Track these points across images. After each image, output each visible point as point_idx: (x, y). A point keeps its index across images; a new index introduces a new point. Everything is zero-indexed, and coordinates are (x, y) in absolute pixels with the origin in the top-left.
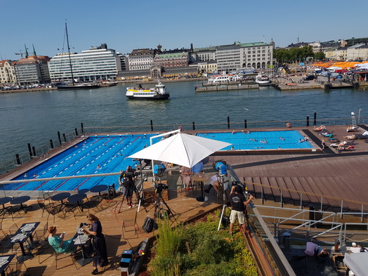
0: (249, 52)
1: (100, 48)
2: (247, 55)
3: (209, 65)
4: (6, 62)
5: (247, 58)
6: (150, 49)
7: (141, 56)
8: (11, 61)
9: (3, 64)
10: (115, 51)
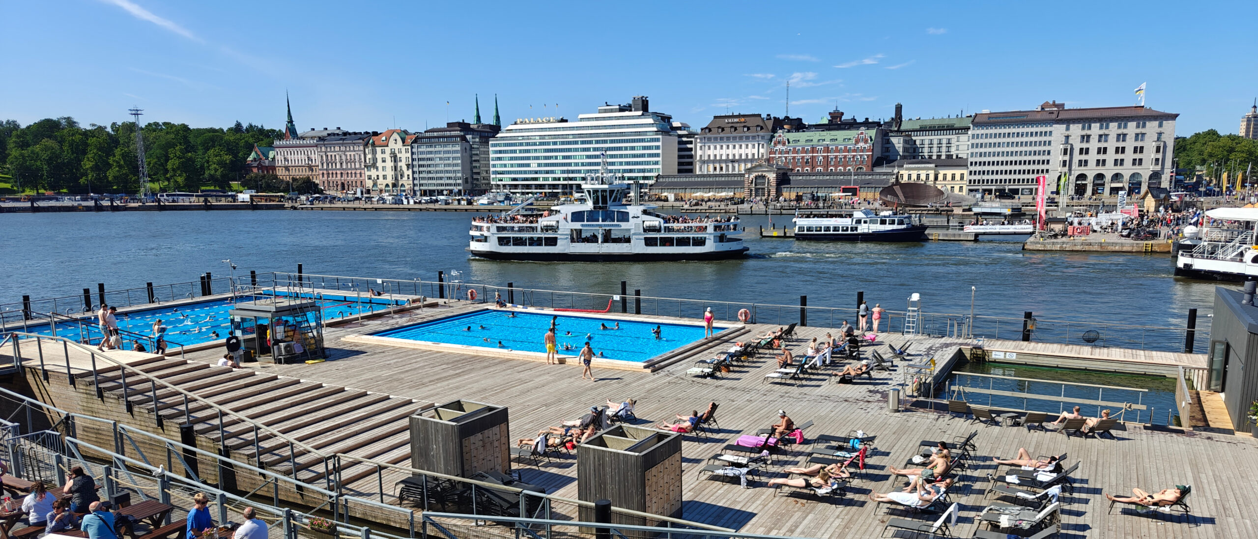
0: (1086, 138)
1: (628, 108)
2: (1077, 146)
3: (942, 172)
4: (395, 136)
5: (1077, 157)
6: (764, 116)
7: (734, 134)
8: (405, 132)
9: (388, 139)
10: (669, 118)
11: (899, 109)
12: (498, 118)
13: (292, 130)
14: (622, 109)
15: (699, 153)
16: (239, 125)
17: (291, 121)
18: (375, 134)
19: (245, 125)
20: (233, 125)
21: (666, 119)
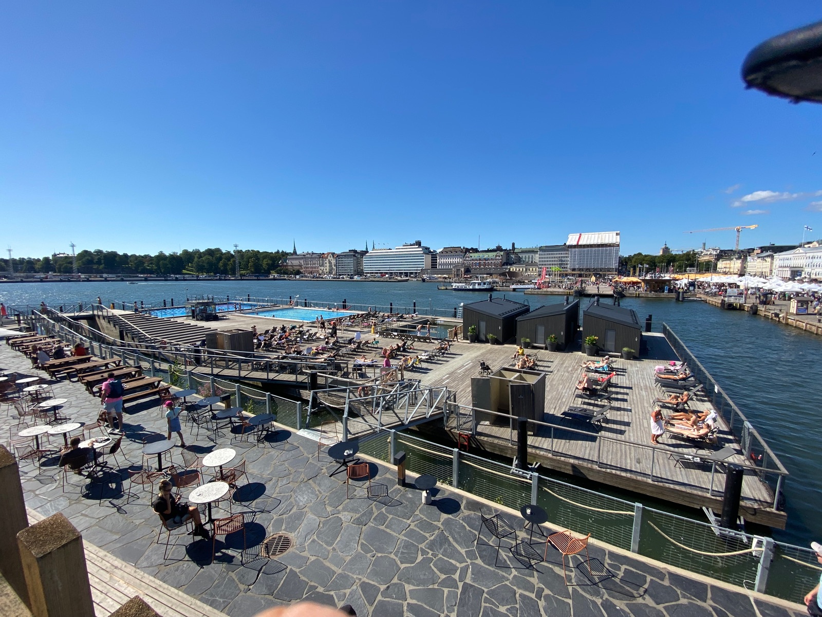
1: (414, 245)
3: (528, 268)
4: (330, 255)
6: (462, 248)
7: (452, 254)
8: (334, 253)
9: (327, 256)
10: (429, 248)
11: (513, 244)
12: (367, 249)
13: (295, 252)
14: (411, 245)
15: (438, 261)
16: (278, 251)
17: (295, 249)
18: (323, 254)
19: (280, 251)
20: (276, 251)
21: (427, 249)
